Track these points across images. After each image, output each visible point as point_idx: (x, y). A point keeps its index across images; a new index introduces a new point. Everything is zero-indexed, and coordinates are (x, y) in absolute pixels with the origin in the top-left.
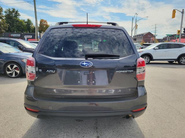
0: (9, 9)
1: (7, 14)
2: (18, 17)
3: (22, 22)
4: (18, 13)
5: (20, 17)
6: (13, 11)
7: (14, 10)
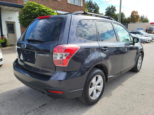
0: (109, 7)
1: (107, 11)
2: (114, 12)
3: (117, 16)
4: (115, 8)
5: (116, 11)
6: (112, 8)
7: (112, 6)
